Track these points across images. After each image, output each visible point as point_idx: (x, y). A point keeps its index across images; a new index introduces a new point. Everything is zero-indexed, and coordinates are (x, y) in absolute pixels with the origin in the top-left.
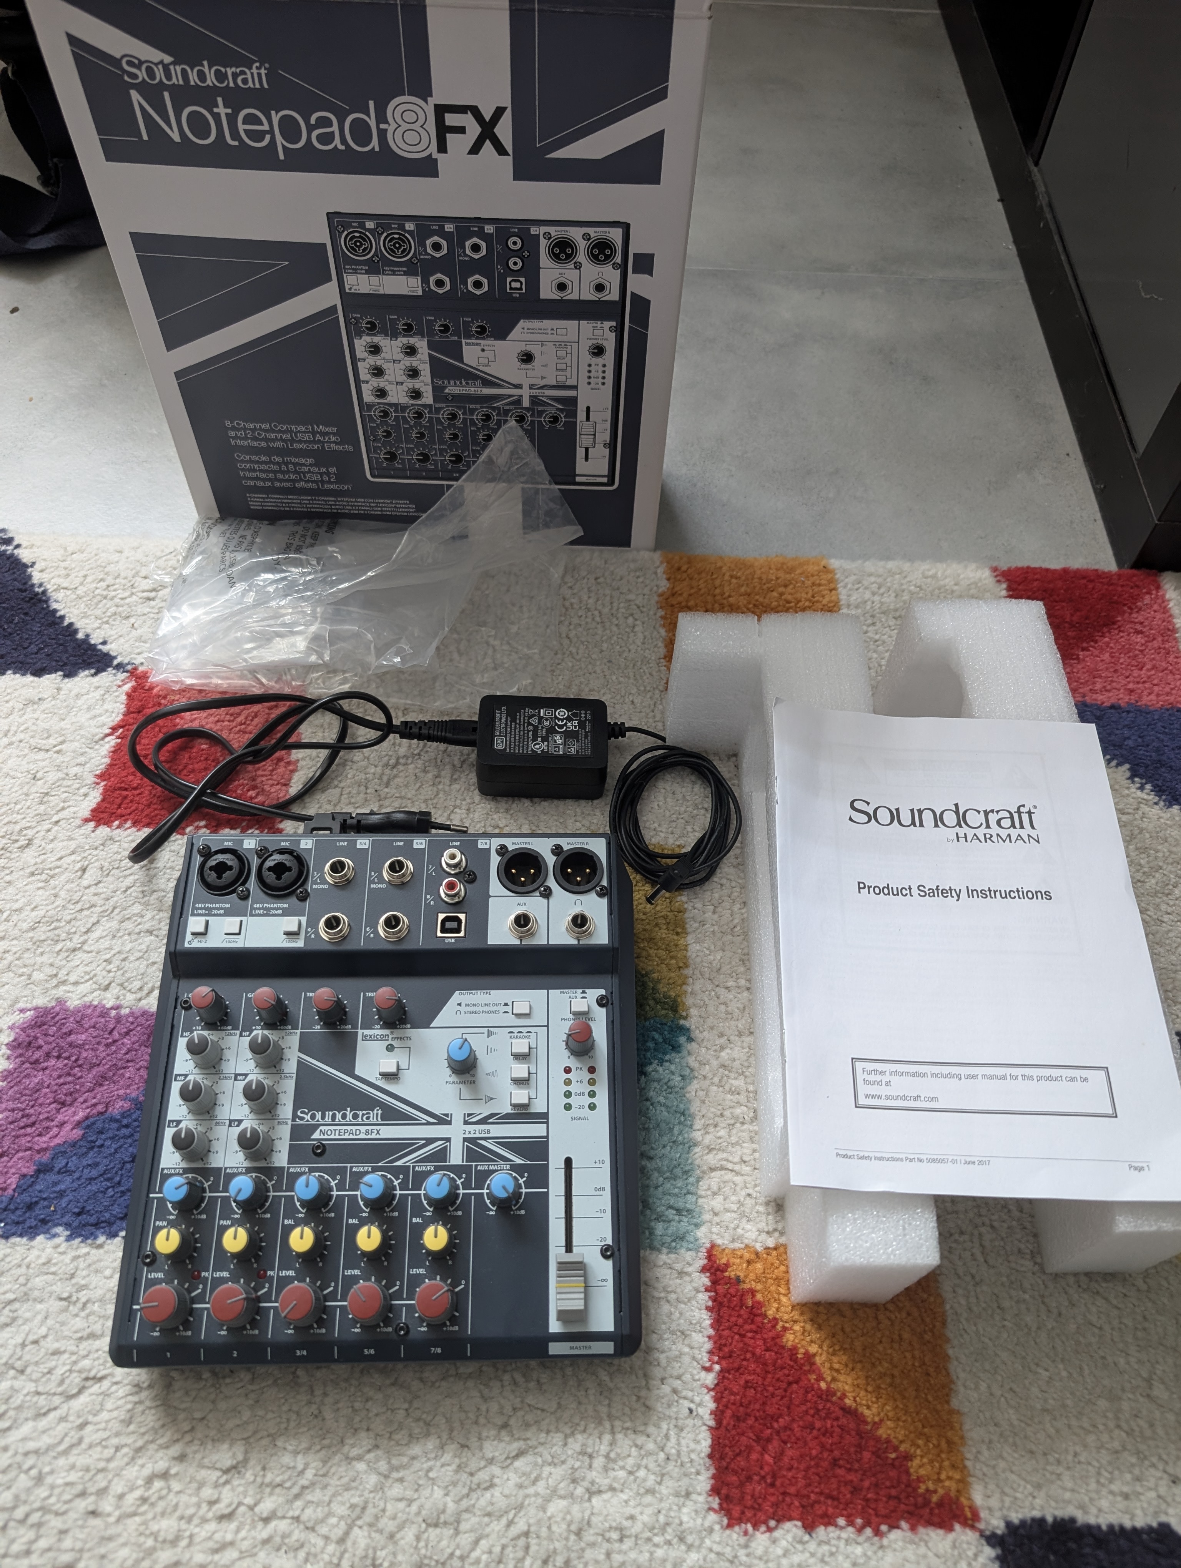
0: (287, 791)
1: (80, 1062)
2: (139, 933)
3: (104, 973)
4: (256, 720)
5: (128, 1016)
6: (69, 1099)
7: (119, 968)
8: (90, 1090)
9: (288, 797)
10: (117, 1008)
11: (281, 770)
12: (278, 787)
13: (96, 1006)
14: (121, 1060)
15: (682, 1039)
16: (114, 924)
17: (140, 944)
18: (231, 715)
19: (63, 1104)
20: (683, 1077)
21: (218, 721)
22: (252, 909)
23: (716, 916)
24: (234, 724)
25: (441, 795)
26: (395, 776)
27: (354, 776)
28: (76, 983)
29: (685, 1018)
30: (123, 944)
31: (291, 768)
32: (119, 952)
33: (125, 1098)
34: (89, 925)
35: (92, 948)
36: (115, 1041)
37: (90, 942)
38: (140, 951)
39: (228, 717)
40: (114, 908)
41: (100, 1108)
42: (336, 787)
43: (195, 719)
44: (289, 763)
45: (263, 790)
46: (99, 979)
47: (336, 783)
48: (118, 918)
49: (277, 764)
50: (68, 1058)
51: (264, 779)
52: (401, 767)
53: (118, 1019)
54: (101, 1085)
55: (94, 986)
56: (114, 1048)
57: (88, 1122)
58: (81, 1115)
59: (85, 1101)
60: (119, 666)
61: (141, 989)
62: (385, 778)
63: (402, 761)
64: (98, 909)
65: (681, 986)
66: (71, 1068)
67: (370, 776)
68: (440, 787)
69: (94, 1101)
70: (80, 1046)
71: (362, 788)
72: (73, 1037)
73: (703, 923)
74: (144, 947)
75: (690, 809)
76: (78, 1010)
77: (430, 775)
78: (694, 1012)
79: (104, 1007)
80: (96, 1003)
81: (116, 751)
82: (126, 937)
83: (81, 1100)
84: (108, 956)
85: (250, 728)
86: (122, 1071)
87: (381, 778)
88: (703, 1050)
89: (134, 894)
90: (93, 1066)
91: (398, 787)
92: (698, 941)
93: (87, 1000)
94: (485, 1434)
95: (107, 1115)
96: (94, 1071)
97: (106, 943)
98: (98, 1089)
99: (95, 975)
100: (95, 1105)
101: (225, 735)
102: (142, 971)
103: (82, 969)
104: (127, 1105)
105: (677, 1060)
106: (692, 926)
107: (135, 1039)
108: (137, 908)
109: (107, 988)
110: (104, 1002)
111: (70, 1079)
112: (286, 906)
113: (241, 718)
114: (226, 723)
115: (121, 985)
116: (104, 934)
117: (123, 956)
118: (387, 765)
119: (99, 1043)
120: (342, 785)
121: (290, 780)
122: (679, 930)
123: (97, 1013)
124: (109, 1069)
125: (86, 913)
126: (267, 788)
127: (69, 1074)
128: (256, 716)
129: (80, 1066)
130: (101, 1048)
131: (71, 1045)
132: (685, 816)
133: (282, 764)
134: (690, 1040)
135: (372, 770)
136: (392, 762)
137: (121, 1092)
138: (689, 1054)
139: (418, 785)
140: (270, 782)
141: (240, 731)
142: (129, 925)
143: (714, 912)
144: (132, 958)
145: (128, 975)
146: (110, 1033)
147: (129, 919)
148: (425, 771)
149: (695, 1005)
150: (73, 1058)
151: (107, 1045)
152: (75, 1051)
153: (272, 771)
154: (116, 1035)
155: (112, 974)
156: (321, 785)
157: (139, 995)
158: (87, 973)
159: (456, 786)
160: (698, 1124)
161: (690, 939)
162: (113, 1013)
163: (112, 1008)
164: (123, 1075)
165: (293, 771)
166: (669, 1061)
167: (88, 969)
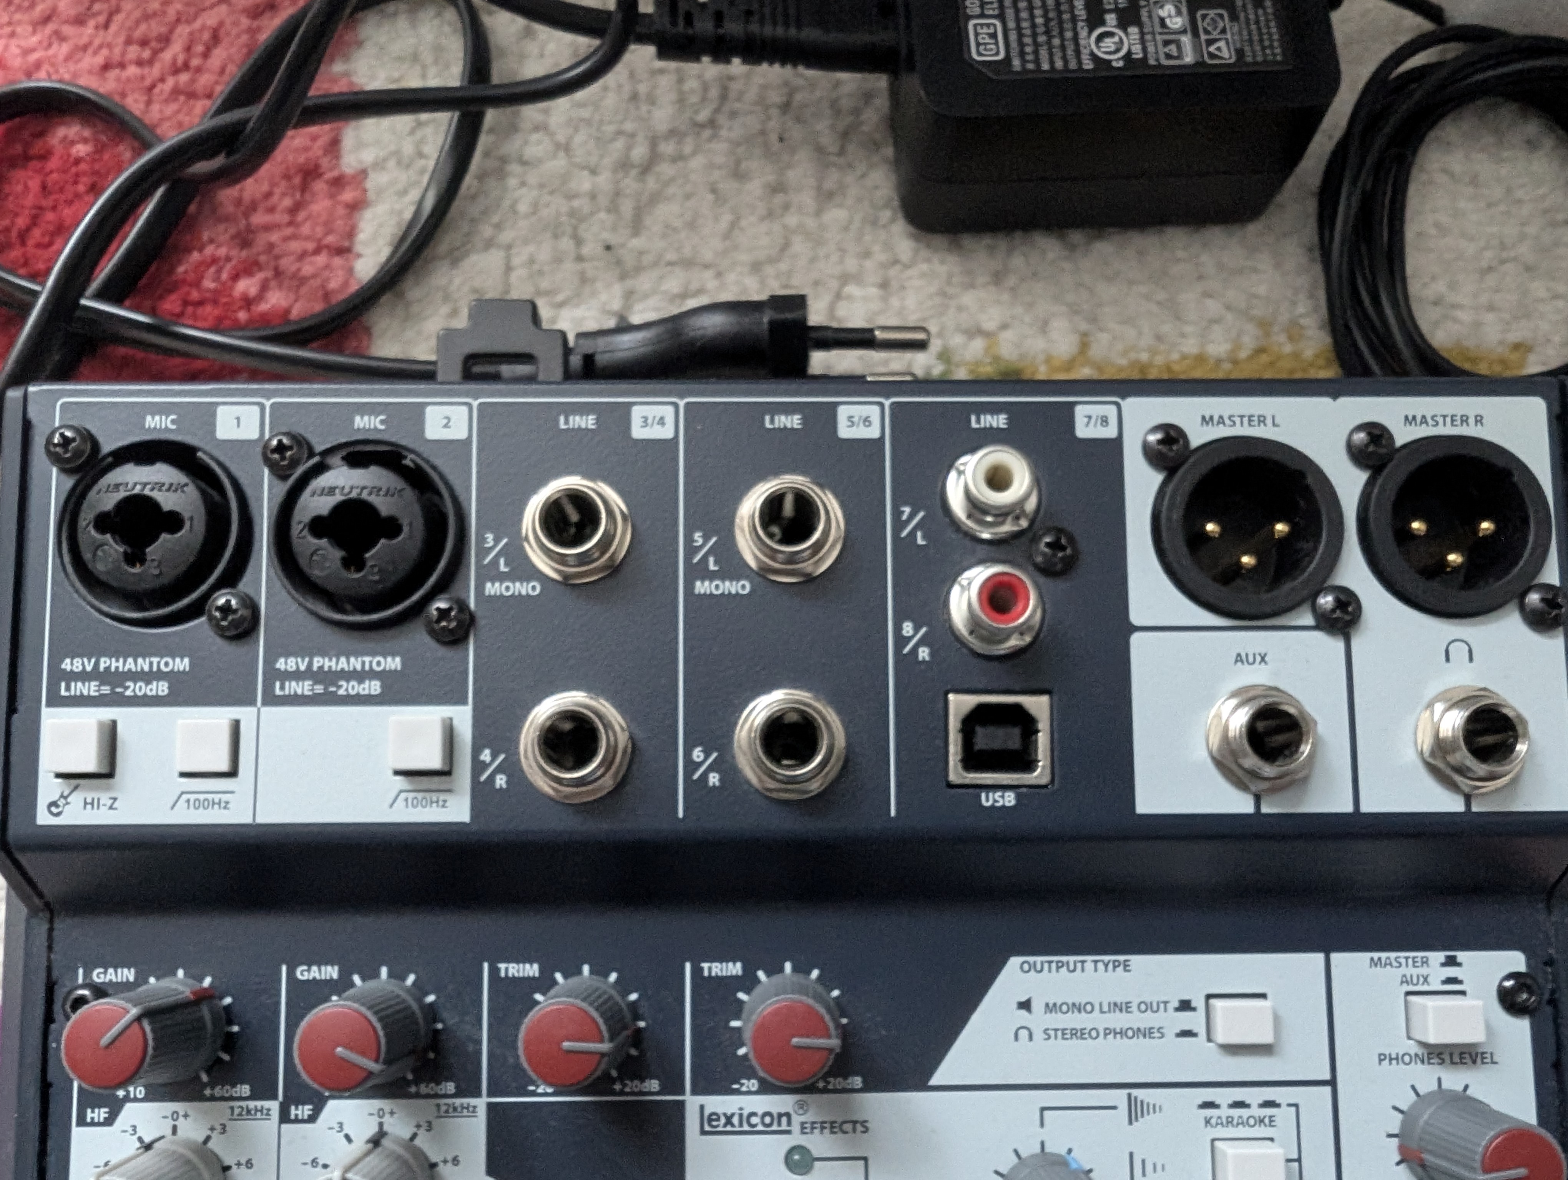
0: (350, 271)
4: (219, 55)
9: (354, 287)
11: (320, 206)
12: (321, 259)
18: (144, 43)
21: (106, 67)
22: (273, 675)
24: (156, 71)
25: (799, 246)
26: (655, 199)
27: (535, 207)
31: (348, 196)
39: (133, 51)
42: (489, 244)
43: (38, 65)
44: (339, 182)
45: (278, 273)
47: (487, 231)
49: (304, 188)
51: (275, 237)
52: (666, 169)
62: (627, 207)
63: (667, 148)
67: (582, 204)
68: (792, 220)
71: (566, 244)
77: (755, 187)
85: (205, 80)
87: (613, 208)
91: (669, 229)
101: (134, 104)
112: (395, 663)
113: (174, 51)
114: (132, 70)
118: (624, 165)
120: (506, 236)
121: (351, 234)
126: (288, 264)
128: (216, 38)
133: (319, 186)
135: (584, 183)
136: (639, 152)
139: (726, 219)
140: (295, 246)
141: (176, 92)
148: (739, 175)
153: (294, 210)
156: (445, 242)
159: (836, 215)
165: (356, 207)
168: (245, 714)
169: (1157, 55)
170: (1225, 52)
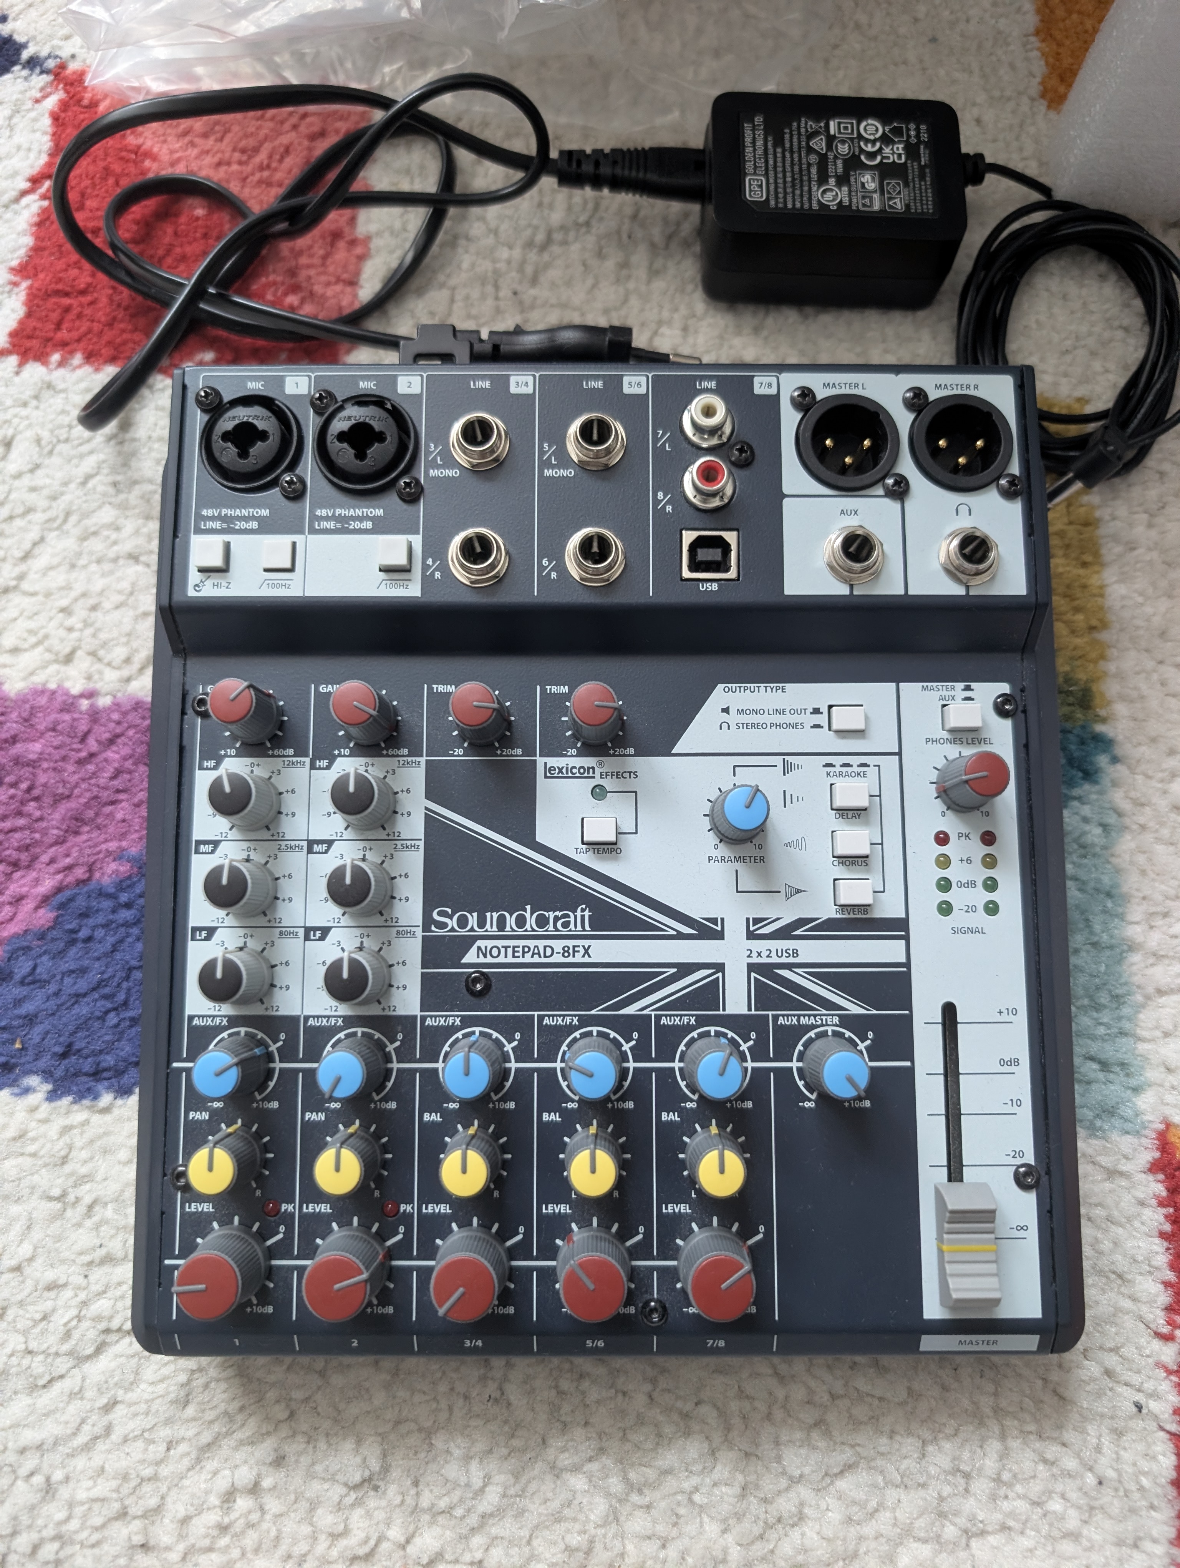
0: (355, 296)
1: (36, 792)
2: (115, 560)
3: (62, 633)
4: (289, 161)
5: (109, 710)
6: (24, 857)
7: (86, 624)
8: (59, 842)
9: (357, 306)
10: (90, 695)
11: (341, 254)
12: (338, 288)
13: (54, 693)
14: (105, 788)
15: (1102, 760)
16: (70, 543)
17: (119, 580)
18: (243, 151)
19: (15, 865)
20: (1105, 826)
21: (219, 164)
22: (314, 518)
23: (1153, 533)
24: (249, 168)
25: (634, 301)
26: (547, 266)
27: (473, 266)
28: (15, 651)
29: (1104, 720)
30: (89, 580)
31: (359, 250)
32: (84, 595)
33: (118, 855)
34: (27, 546)
35: (37, 587)
36: (92, 755)
37: (32, 576)
38: (120, 592)
39: (237, 155)
40: (68, 514)
41: (80, 873)
42: (442, 286)
43: (179, 160)
44: (353, 242)
45: (312, 294)
46: (54, 642)
47: (441, 277)
48: (76, 532)
49: (332, 245)
50: (14, 785)
51: (312, 272)
52: (556, 249)
53: (95, 715)
54: (77, 833)
55: (48, 656)
56: (91, 768)
57: (61, 898)
58: (47, 885)
59: (52, 861)
60: (33, 63)
61: (128, 660)
62: (529, 270)
63: (558, 236)
64: (38, 517)
65: (1095, 661)
66: (23, 803)
67: (502, 266)
68: (631, 285)
69: (68, 861)
70: (33, 764)
71: (490, 289)
72: (18, 749)
73: (1131, 547)
74: (125, 585)
75: (1097, 329)
76: (22, 700)
77: (610, 264)
78: (1121, 709)
79: (67, 693)
80: (52, 686)
81: (41, 223)
82: (94, 567)
83: (45, 858)
84: (64, 603)
85: (279, 176)
86: (108, 809)
87: (521, 269)
88: (1140, 778)
89: (100, 488)
90: (58, 799)
91: (553, 285)
92: (1124, 578)
93: (38, 679)
94: (784, 1438)
95: (93, 885)
96: (63, 808)
97: (59, 578)
98: (73, 840)
99: (46, 637)
100: (69, 868)
101: (234, 188)
102: (127, 628)
103: (23, 625)
104: (124, 868)
105: (1094, 797)
106: (1111, 551)
107: (126, 751)
108: (107, 515)
109: (68, 659)
110: (67, 685)
111: (21, 822)
112: (379, 512)
113: (262, 157)
114: (235, 167)
115: (93, 654)
116: (55, 561)
117: (92, 602)
118: (529, 244)
119: (64, 759)
120: (453, 282)
121: (358, 273)
122: (1088, 558)
123: (57, 704)
124: (87, 805)
125: (18, 523)
126: (318, 289)
127: (19, 814)
128: (287, 151)
129: (37, 799)
130: (71, 768)
131: (17, 761)
132: (1091, 342)
133: (341, 244)
134: (1115, 760)
135: (504, 253)
136: (540, 237)
137: (113, 845)
138: (1115, 784)
139: (590, 282)
140: (323, 278)
141: (260, 182)
142: (96, 545)
143: (1150, 526)
144: (107, 605)
145: (103, 636)
146: (83, 739)
147: (95, 533)
148: (600, 255)
149: (1123, 698)
150: (24, 786)
151: (81, 762)
152: (26, 772)
153: (325, 258)
154: (92, 745)
155: (75, 635)
156: (416, 282)
157: (126, 672)
158: (31, 632)
159: (659, 284)
160: (1136, 912)
161: (1109, 575)
162: (85, 704)
163: (82, 696)
164: (111, 815)
165: (362, 258)
166: (1079, 798)
167: (32, 625)
168: (299, 539)
169: (858, 203)
170: (898, 205)
